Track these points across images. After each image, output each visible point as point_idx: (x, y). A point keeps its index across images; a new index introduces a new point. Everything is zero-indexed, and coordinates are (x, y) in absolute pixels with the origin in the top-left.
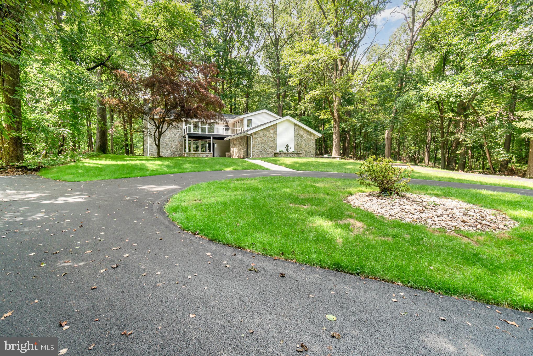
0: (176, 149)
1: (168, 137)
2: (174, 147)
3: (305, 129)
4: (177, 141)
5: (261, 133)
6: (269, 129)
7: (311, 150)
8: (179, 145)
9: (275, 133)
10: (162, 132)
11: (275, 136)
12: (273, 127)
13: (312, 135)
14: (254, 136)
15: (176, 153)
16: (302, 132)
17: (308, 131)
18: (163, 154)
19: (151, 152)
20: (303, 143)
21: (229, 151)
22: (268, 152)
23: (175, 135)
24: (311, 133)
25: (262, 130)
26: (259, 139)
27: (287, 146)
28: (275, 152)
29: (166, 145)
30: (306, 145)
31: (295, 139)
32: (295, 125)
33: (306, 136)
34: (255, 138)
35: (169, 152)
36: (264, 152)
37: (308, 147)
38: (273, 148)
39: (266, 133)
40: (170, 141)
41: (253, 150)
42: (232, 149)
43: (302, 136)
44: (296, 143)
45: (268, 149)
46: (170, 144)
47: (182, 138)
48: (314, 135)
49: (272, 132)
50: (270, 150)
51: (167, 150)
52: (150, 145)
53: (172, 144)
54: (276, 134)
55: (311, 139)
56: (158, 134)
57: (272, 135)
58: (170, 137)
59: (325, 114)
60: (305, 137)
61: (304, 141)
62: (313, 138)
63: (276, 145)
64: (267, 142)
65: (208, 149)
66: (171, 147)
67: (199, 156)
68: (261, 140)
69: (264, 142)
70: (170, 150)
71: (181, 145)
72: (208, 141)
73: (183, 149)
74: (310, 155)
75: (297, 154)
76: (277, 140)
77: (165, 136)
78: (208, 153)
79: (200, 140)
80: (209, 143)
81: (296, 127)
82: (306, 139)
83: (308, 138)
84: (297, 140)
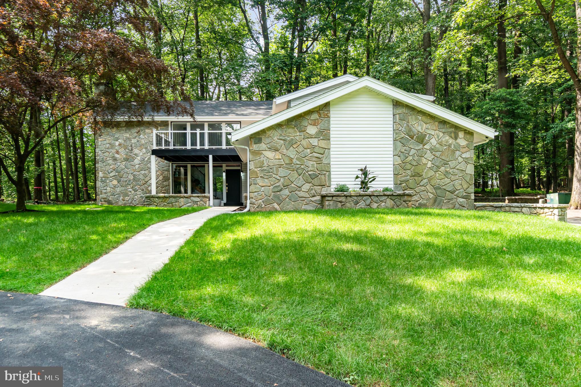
1: (137, 161)
3: (432, 117)
5: (275, 135)
6: (305, 123)
7: (457, 183)
9: (325, 134)
11: (322, 144)
12: (315, 116)
13: (461, 134)
14: (252, 147)
16: (420, 126)
17: (444, 122)
20: (428, 160)
22: (301, 194)
24: (457, 128)
25: (279, 126)
26: (270, 154)
27: (365, 172)
28: (324, 191)
29: (134, 179)
30: (436, 168)
31: (395, 149)
32: (397, 104)
33: (436, 137)
34: (257, 153)
35: (140, 193)
36: (286, 192)
37: (446, 174)
38: (316, 181)
39: (293, 134)
43: (421, 139)
44: (399, 161)
45: (300, 182)
46: (141, 177)
48: (469, 133)
49: (312, 130)
50: (307, 187)
51: (136, 191)
52: (102, 181)
54: (327, 138)
55: (458, 147)
57: (314, 142)
58: (142, 160)
59: (545, 71)
60: (434, 141)
61: (429, 155)
62: (463, 143)
63: (327, 169)
64: (298, 163)
65: (227, 186)
66: (144, 182)
67: (175, 205)
68: (277, 157)
69: (287, 162)
70: (143, 190)
71: (164, 177)
72: (224, 165)
73: (169, 185)
74: (455, 200)
75: (393, 198)
76: (332, 156)
77: (135, 154)
78: (198, 197)
79: (189, 166)
80: (227, 170)
81: (400, 110)
82: (438, 146)
83: (447, 142)
84: (403, 151)
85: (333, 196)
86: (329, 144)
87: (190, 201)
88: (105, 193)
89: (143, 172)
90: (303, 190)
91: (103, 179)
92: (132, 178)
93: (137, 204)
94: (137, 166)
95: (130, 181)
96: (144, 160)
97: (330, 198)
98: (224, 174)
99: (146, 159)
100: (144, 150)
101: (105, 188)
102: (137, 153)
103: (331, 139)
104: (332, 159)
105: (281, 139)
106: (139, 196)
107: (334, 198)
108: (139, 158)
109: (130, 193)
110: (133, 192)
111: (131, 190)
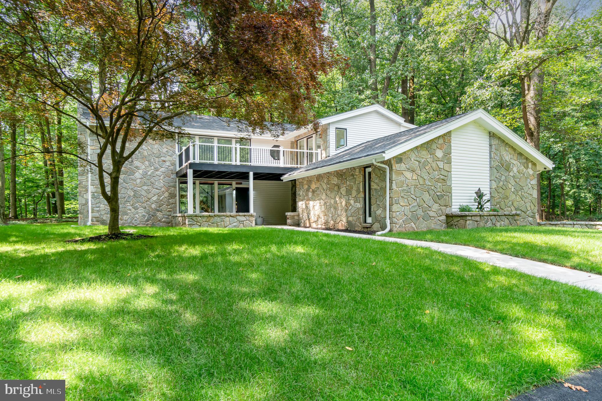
0: (160, 204)
1: (138, 175)
2: (155, 198)
3: (513, 148)
4: (160, 183)
5: (413, 157)
6: (434, 146)
7: (528, 205)
8: (166, 194)
9: (447, 158)
10: (126, 154)
11: (446, 167)
12: (441, 141)
13: (530, 165)
14: (396, 167)
15: (160, 215)
16: (508, 156)
17: (520, 154)
18: (125, 217)
19: (97, 215)
20: (511, 186)
21: (294, 209)
22: (431, 213)
23: (156, 170)
24: (528, 159)
25: (416, 148)
26: (408, 175)
27: (479, 195)
28: (448, 211)
29: (134, 196)
30: (516, 192)
32: (492, 135)
33: (516, 166)
34: (399, 173)
35: (141, 211)
36: (420, 212)
37: (522, 197)
38: (442, 202)
39: (424, 153)
40: (145, 184)
41: (395, 208)
42: (301, 205)
43: (508, 169)
44: (494, 185)
45: (431, 203)
46: (143, 193)
47: (174, 176)
48: (534, 163)
49: (439, 154)
50: (436, 207)
51: (136, 208)
52: (93, 197)
53: (148, 192)
54: (449, 162)
55: (529, 175)
56: (110, 162)
57: (441, 165)
58: (145, 174)
60: (515, 169)
61: (512, 181)
62: (531, 172)
63: (449, 191)
64: (430, 184)
65: (236, 204)
66: (146, 199)
67: (221, 224)
68: (414, 178)
69: (421, 183)
70: (145, 208)
71: (170, 194)
72: (234, 183)
73: (175, 203)
74: (527, 219)
75: (509, 217)
76: (453, 179)
77: (136, 167)
78: (244, 216)
79: (216, 183)
80: (236, 188)
81: (495, 142)
82: (517, 173)
83: (523, 171)
84: (497, 176)
85: (471, 216)
86: (451, 168)
87: (236, 220)
88: (98, 211)
89: (145, 188)
90: (433, 210)
91: (96, 194)
92: (132, 194)
93: (139, 224)
94: (138, 181)
95: (129, 197)
96: (147, 174)
97: (470, 218)
98: (234, 192)
99: (149, 173)
100: (147, 163)
101: (97, 205)
102: (139, 165)
103: (452, 163)
104: (453, 182)
105: (417, 161)
106: (140, 215)
107: (473, 217)
108: (141, 171)
109: (129, 211)
110: (133, 210)
111: (131, 207)
